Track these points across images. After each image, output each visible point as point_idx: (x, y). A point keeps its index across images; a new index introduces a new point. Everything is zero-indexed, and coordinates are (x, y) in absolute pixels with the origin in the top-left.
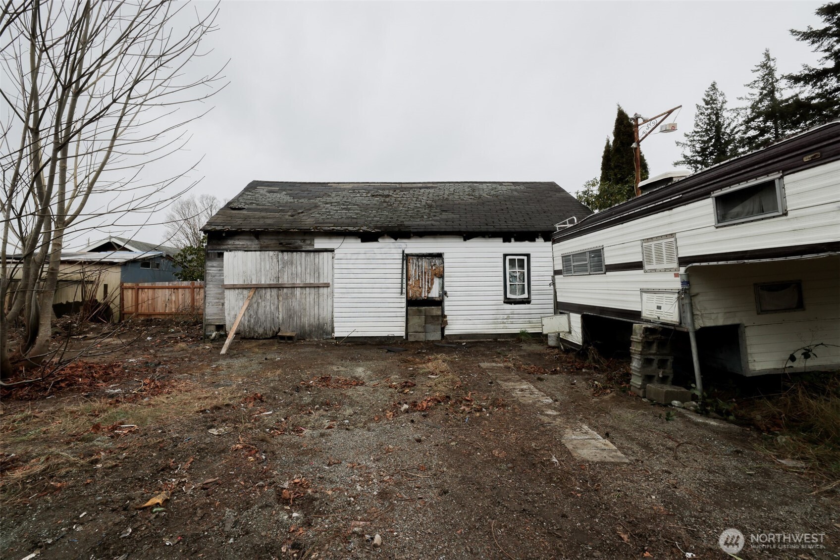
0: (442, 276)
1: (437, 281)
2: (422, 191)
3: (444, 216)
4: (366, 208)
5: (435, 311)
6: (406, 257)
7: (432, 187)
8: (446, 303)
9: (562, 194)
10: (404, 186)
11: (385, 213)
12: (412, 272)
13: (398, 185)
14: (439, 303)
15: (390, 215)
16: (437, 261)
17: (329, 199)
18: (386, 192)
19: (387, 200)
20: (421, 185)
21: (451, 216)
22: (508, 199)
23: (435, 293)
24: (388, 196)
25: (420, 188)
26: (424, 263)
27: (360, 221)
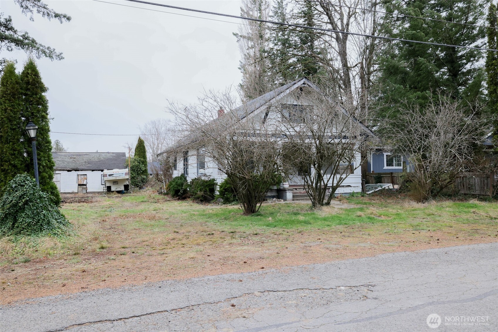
0: (86, 179)
1: (85, 180)
2: (85, 156)
3: (89, 165)
4: (68, 163)
5: (85, 187)
6: (78, 175)
7: (88, 155)
8: (87, 185)
9: (124, 157)
10: (80, 154)
11: (74, 164)
12: (79, 178)
13: (78, 154)
14: (86, 185)
15: (75, 165)
16: (85, 176)
17: (58, 159)
18: (74, 157)
19: (75, 159)
20: (85, 154)
21: (90, 165)
22: (108, 159)
23: (85, 183)
24: (75, 158)
25: (85, 155)
26: (82, 176)
27: (67, 167)
